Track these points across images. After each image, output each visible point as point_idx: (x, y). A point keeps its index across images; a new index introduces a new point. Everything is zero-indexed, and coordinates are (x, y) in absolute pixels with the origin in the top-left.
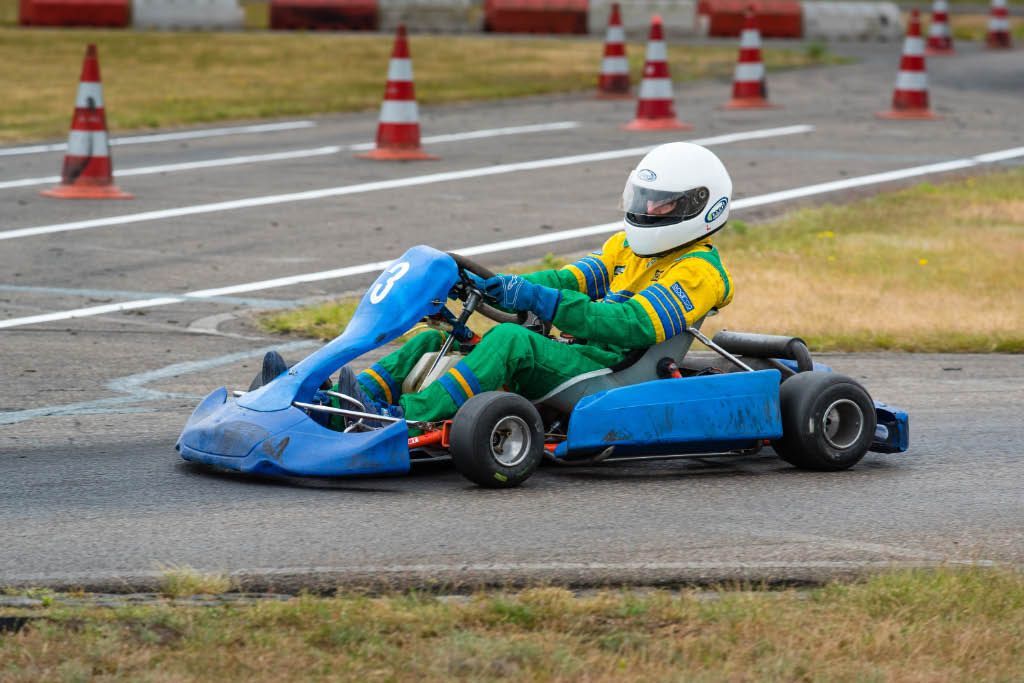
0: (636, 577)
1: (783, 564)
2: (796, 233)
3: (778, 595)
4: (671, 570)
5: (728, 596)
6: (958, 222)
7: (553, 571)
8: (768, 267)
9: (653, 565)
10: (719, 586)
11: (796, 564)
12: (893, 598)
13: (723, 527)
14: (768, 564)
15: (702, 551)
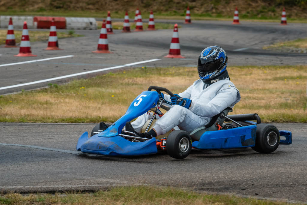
0: (40, 190)
1: (84, 186)
2: (73, 87)
3: (84, 195)
4: (50, 188)
5: (69, 195)
6: (122, 84)
7: (14, 188)
8: (66, 98)
9: (44, 187)
10: (66, 192)
11: (88, 185)
12: (119, 195)
13: (64, 175)
14: (80, 186)
15: (59, 182)
